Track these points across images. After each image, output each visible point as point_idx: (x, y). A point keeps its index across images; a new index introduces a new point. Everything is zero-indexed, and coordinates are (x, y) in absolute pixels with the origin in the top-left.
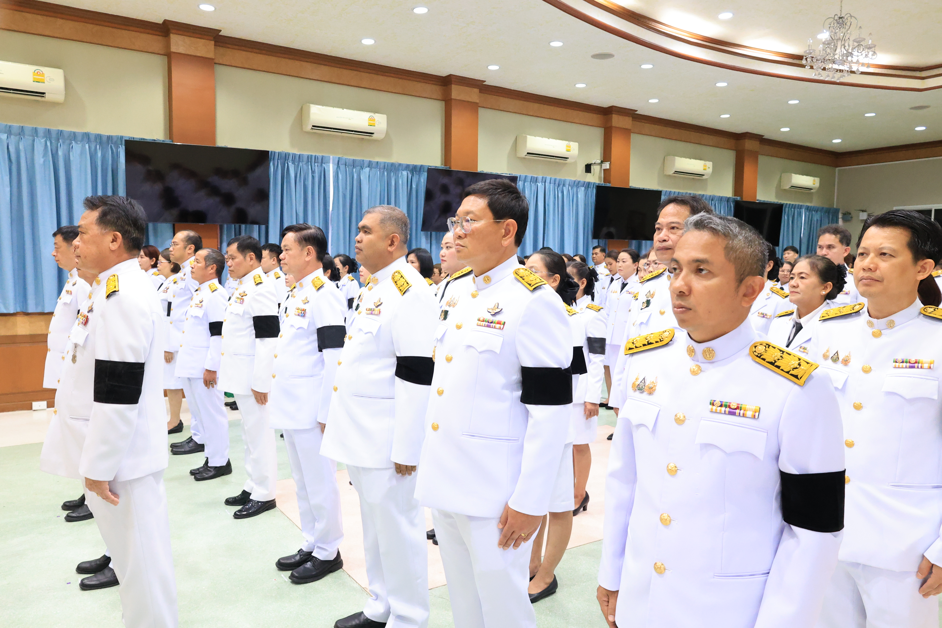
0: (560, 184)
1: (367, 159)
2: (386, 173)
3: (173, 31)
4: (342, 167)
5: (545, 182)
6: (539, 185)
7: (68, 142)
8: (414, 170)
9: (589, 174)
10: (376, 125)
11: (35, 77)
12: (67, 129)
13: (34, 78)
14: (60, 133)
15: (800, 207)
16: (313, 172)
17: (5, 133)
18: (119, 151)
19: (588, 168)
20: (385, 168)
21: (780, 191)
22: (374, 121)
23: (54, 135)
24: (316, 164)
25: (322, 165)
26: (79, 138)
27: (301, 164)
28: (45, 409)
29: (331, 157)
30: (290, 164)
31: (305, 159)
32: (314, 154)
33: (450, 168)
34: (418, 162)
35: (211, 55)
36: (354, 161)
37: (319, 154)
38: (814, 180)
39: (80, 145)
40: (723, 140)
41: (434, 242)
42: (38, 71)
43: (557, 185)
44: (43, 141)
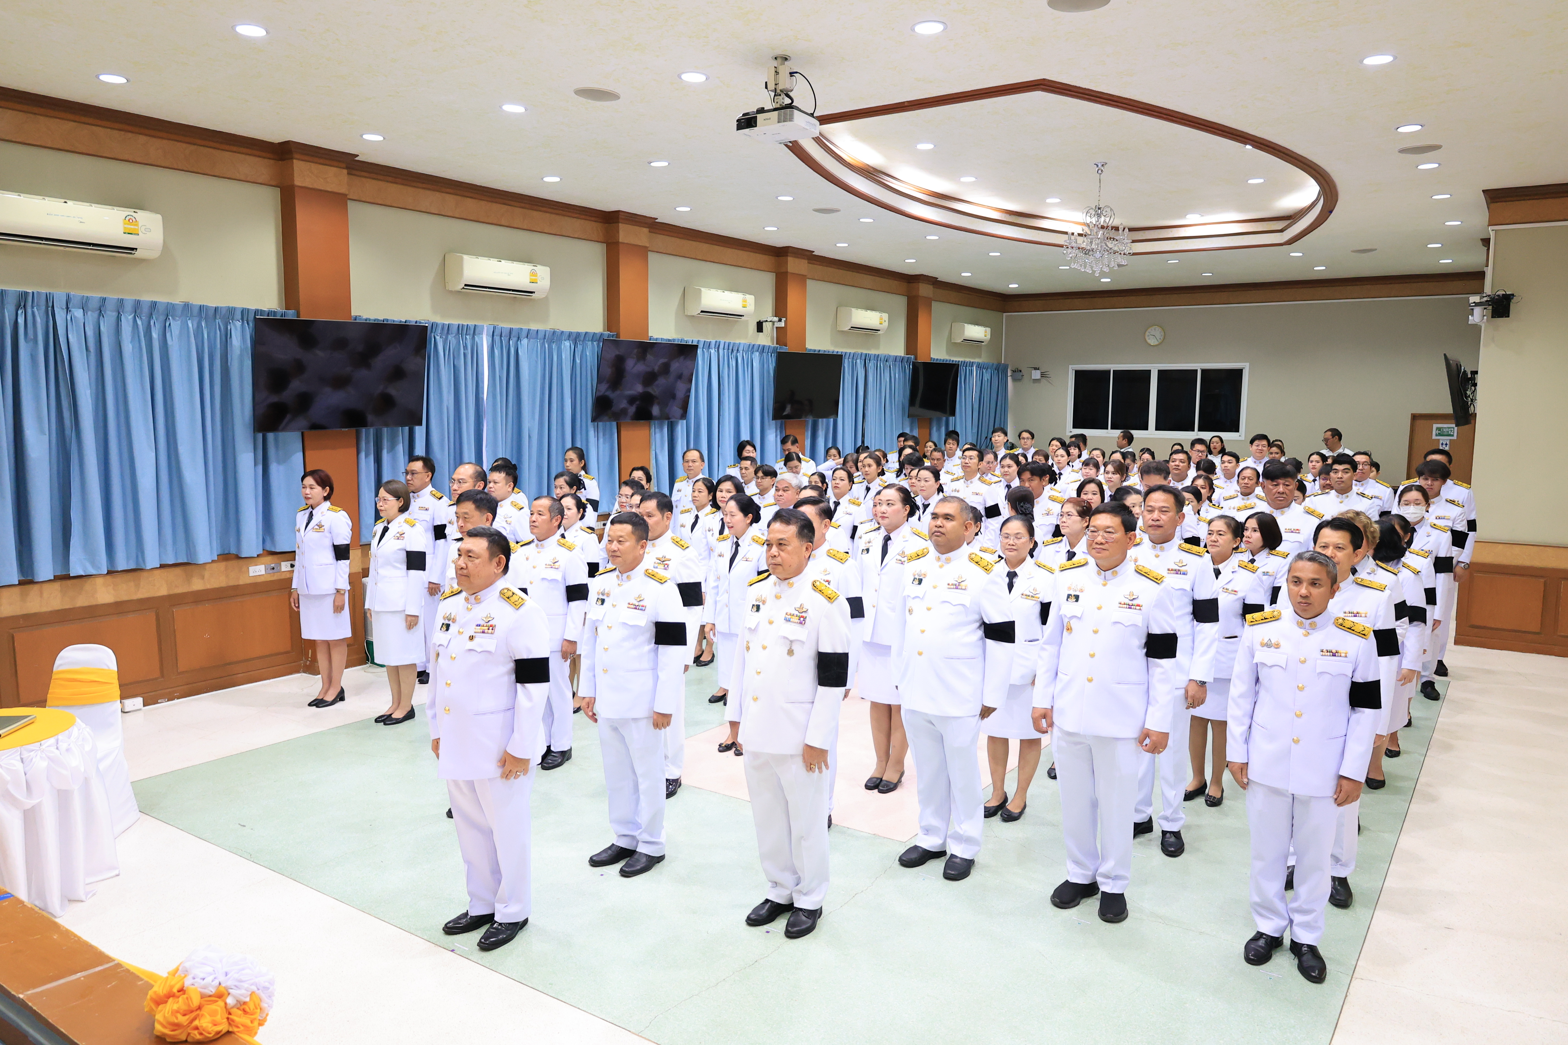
0: (732, 349)
1: (525, 327)
2: (547, 346)
3: (296, 156)
4: (497, 338)
5: (718, 348)
6: (713, 351)
7: (162, 318)
8: (576, 338)
9: (761, 333)
10: (538, 282)
11: (126, 226)
12: (162, 299)
13: (125, 228)
14: (154, 305)
15: (972, 364)
16: (465, 347)
17: (80, 308)
18: (229, 328)
19: (760, 327)
20: (545, 338)
21: (953, 346)
22: (537, 276)
23: (145, 310)
24: (468, 337)
25: (473, 338)
26: (179, 312)
27: (450, 337)
28: (140, 710)
29: (485, 326)
30: (438, 338)
31: (455, 330)
32: (465, 324)
33: (618, 335)
34: (582, 329)
35: (343, 190)
36: (511, 330)
37: (471, 323)
38: (986, 331)
39: (179, 322)
40: (894, 284)
41: (601, 434)
42: (129, 217)
43: (730, 351)
44: (131, 317)
